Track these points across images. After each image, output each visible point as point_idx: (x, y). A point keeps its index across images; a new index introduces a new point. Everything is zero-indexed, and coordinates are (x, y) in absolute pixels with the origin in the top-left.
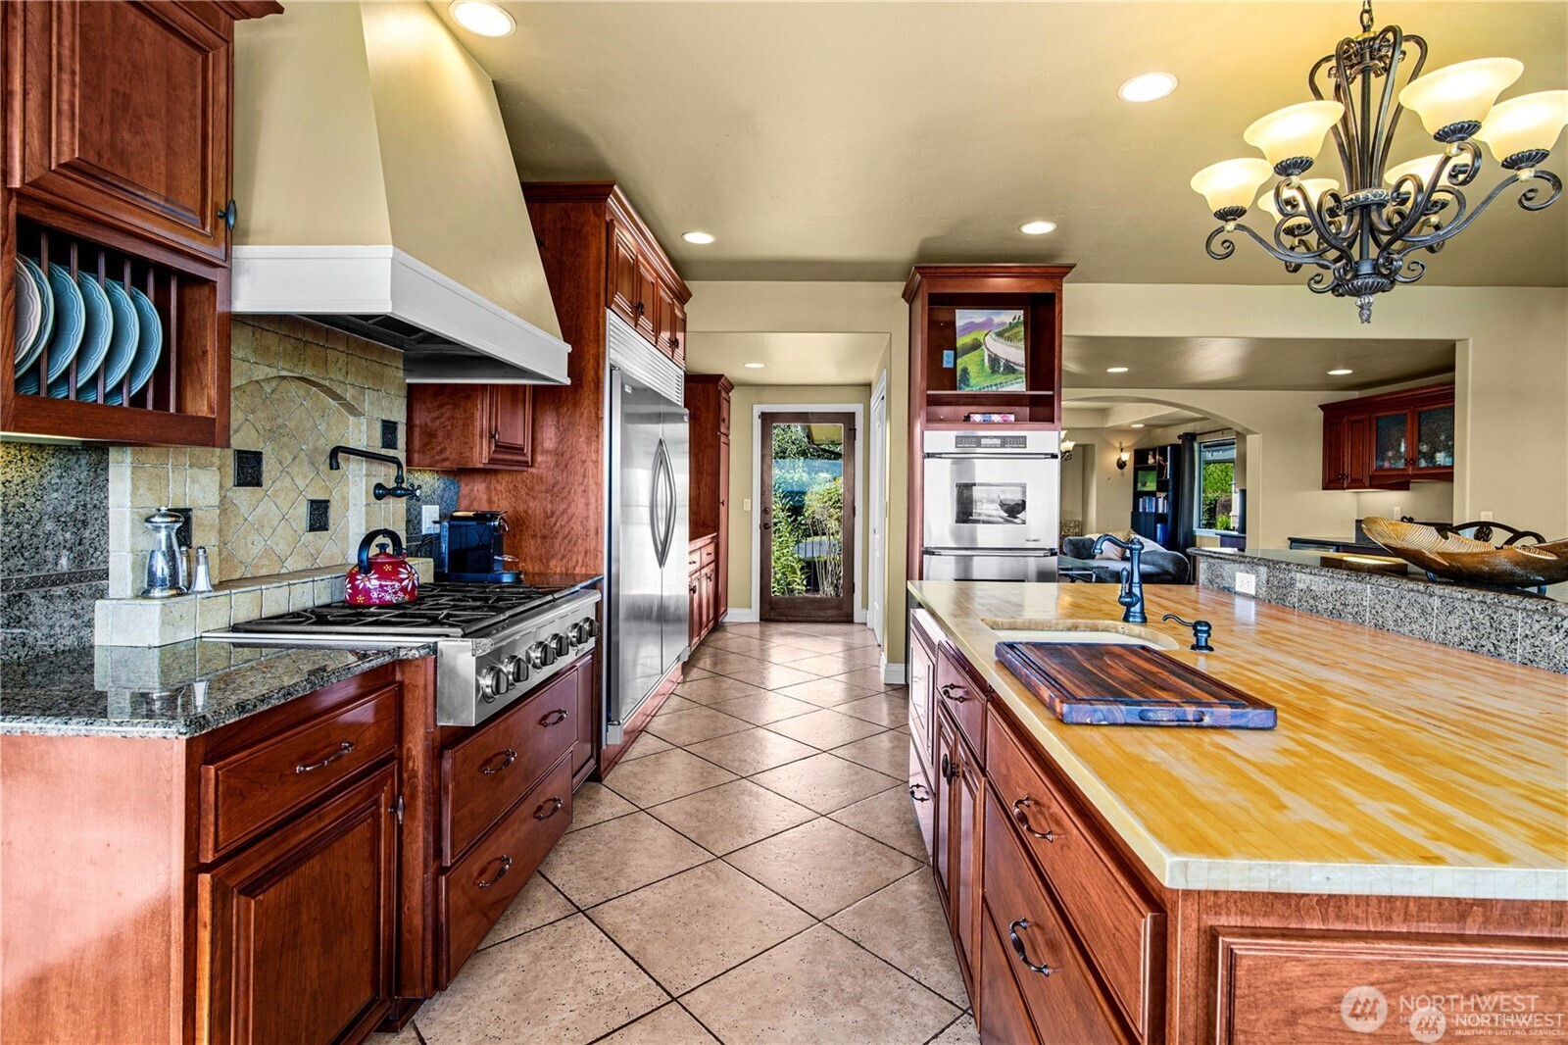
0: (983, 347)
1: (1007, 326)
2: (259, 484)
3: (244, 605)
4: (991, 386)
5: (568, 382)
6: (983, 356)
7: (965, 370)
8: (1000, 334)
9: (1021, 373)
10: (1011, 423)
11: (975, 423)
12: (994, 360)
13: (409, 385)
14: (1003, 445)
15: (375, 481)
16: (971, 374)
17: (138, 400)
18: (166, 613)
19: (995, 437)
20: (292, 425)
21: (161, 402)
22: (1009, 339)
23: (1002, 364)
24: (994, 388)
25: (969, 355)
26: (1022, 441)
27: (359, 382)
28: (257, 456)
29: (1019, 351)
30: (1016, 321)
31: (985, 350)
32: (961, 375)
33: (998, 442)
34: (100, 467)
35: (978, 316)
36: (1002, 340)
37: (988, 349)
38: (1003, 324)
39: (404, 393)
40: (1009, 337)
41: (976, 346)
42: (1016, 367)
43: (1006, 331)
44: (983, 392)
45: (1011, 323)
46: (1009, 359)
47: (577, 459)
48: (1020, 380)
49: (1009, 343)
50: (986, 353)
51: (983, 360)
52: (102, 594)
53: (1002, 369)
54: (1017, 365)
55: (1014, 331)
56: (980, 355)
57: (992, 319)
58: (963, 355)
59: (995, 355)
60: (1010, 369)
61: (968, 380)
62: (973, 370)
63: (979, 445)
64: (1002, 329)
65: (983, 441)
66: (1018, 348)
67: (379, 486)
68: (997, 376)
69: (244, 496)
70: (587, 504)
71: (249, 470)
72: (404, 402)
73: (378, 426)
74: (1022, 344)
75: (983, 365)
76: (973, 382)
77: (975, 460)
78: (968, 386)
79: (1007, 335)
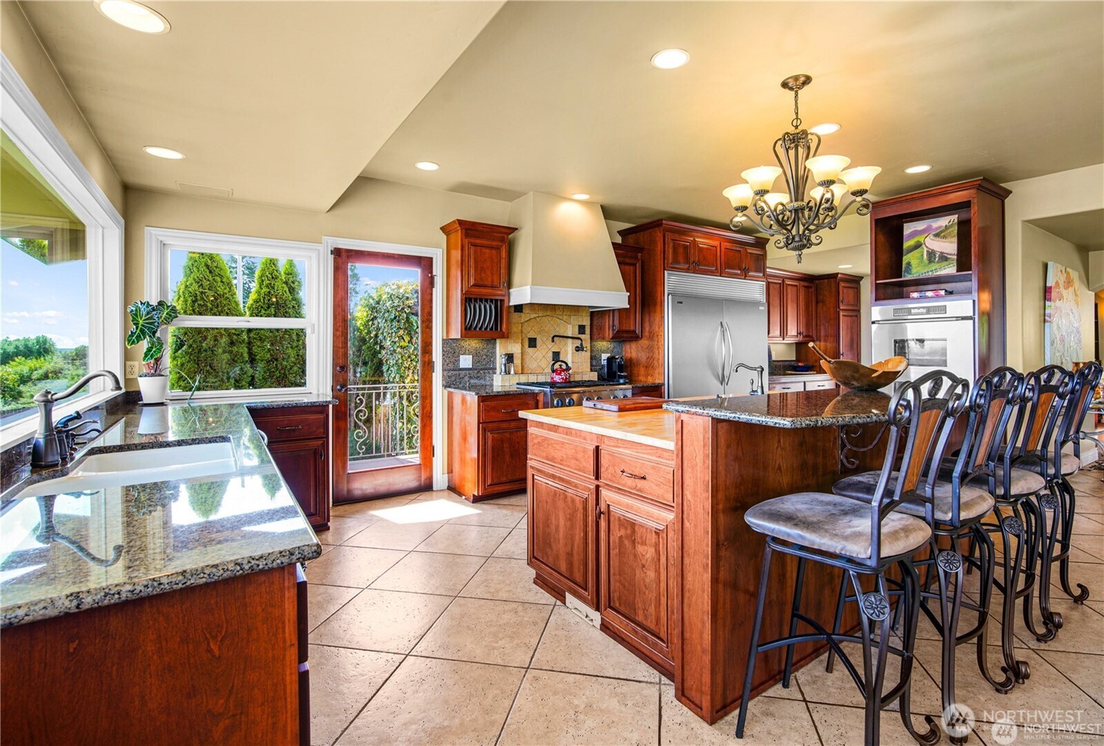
0: (924, 246)
1: (943, 228)
2: (536, 347)
3: (523, 379)
4: (928, 272)
5: (628, 306)
6: (923, 252)
7: (909, 264)
8: (937, 235)
9: (953, 260)
10: (942, 296)
11: (914, 298)
12: (931, 254)
13: (591, 312)
14: (928, 313)
15: (576, 345)
16: (913, 266)
17: (491, 329)
18: (502, 378)
19: (921, 308)
20: (546, 329)
21: (496, 329)
22: (944, 237)
23: (937, 256)
24: (930, 273)
25: (912, 253)
26: (944, 309)
27: (568, 313)
28: (535, 339)
29: (952, 245)
30: (950, 223)
31: (925, 248)
32: (905, 267)
33: (925, 311)
34: (495, 343)
35: (920, 225)
36: (938, 239)
37: (927, 247)
38: (940, 227)
39: (589, 315)
40: (944, 236)
41: (918, 246)
42: (949, 256)
43: (941, 232)
44: (921, 277)
45: (946, 226)
46: (943, 251)
47: (655, 335)
48: (951, 265)
49: (944, 240)
50: (925, 249)
51: (923, 255)
52: (495, 373)
53: (937, 259)
54: (950, 254)
55: (949, 231)
56: (921, 252)
57: (931, 225)
58: (908, 253)
59: (932, 250)
60: (944, 258)
61: (910, 270)
62: (914, 263)
63: (910, 314)
64: (939, 231)
65: (913, 311)
66: (951, 242)
67: (577, 347)
68: (933, 264)
69: (531, 350)
70: (659, 353)
71: (533, 343)
72: (589, 318)
73: (577, 328)
74: (955, 239)
75: (922, 258)
76: (914, 271)
77: (907, 324)
78: (910, 274)
79: (942, 234)
